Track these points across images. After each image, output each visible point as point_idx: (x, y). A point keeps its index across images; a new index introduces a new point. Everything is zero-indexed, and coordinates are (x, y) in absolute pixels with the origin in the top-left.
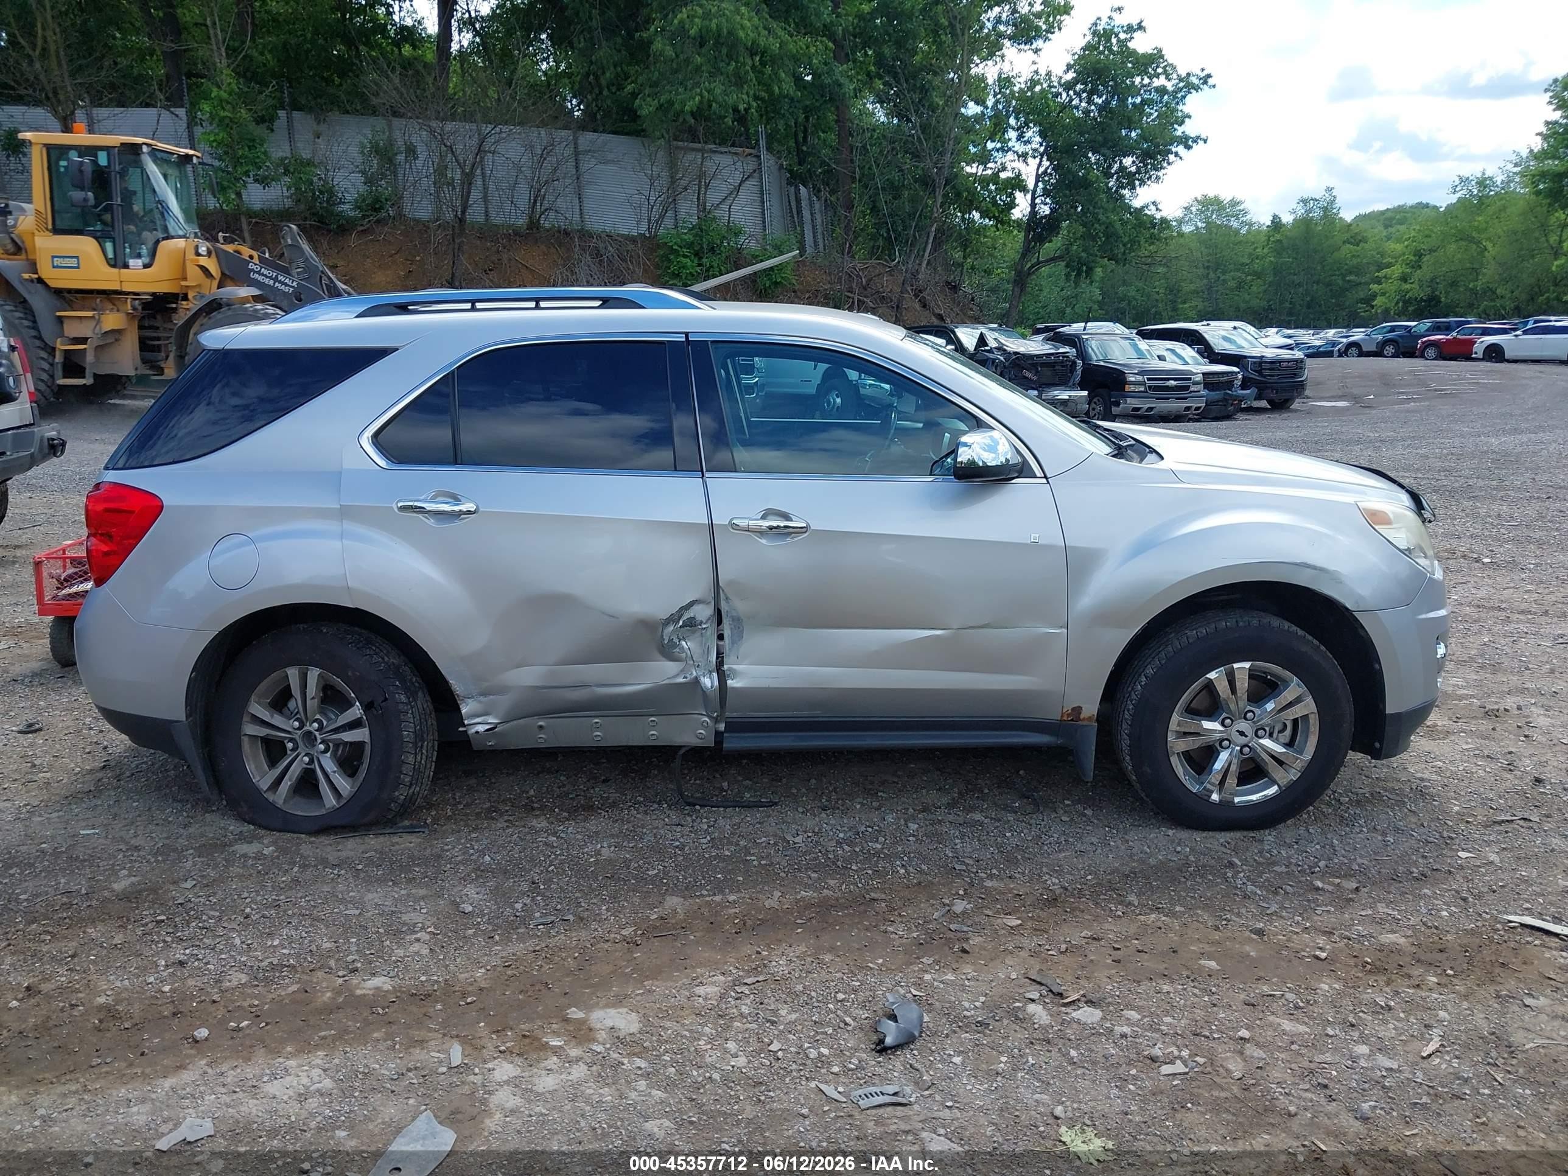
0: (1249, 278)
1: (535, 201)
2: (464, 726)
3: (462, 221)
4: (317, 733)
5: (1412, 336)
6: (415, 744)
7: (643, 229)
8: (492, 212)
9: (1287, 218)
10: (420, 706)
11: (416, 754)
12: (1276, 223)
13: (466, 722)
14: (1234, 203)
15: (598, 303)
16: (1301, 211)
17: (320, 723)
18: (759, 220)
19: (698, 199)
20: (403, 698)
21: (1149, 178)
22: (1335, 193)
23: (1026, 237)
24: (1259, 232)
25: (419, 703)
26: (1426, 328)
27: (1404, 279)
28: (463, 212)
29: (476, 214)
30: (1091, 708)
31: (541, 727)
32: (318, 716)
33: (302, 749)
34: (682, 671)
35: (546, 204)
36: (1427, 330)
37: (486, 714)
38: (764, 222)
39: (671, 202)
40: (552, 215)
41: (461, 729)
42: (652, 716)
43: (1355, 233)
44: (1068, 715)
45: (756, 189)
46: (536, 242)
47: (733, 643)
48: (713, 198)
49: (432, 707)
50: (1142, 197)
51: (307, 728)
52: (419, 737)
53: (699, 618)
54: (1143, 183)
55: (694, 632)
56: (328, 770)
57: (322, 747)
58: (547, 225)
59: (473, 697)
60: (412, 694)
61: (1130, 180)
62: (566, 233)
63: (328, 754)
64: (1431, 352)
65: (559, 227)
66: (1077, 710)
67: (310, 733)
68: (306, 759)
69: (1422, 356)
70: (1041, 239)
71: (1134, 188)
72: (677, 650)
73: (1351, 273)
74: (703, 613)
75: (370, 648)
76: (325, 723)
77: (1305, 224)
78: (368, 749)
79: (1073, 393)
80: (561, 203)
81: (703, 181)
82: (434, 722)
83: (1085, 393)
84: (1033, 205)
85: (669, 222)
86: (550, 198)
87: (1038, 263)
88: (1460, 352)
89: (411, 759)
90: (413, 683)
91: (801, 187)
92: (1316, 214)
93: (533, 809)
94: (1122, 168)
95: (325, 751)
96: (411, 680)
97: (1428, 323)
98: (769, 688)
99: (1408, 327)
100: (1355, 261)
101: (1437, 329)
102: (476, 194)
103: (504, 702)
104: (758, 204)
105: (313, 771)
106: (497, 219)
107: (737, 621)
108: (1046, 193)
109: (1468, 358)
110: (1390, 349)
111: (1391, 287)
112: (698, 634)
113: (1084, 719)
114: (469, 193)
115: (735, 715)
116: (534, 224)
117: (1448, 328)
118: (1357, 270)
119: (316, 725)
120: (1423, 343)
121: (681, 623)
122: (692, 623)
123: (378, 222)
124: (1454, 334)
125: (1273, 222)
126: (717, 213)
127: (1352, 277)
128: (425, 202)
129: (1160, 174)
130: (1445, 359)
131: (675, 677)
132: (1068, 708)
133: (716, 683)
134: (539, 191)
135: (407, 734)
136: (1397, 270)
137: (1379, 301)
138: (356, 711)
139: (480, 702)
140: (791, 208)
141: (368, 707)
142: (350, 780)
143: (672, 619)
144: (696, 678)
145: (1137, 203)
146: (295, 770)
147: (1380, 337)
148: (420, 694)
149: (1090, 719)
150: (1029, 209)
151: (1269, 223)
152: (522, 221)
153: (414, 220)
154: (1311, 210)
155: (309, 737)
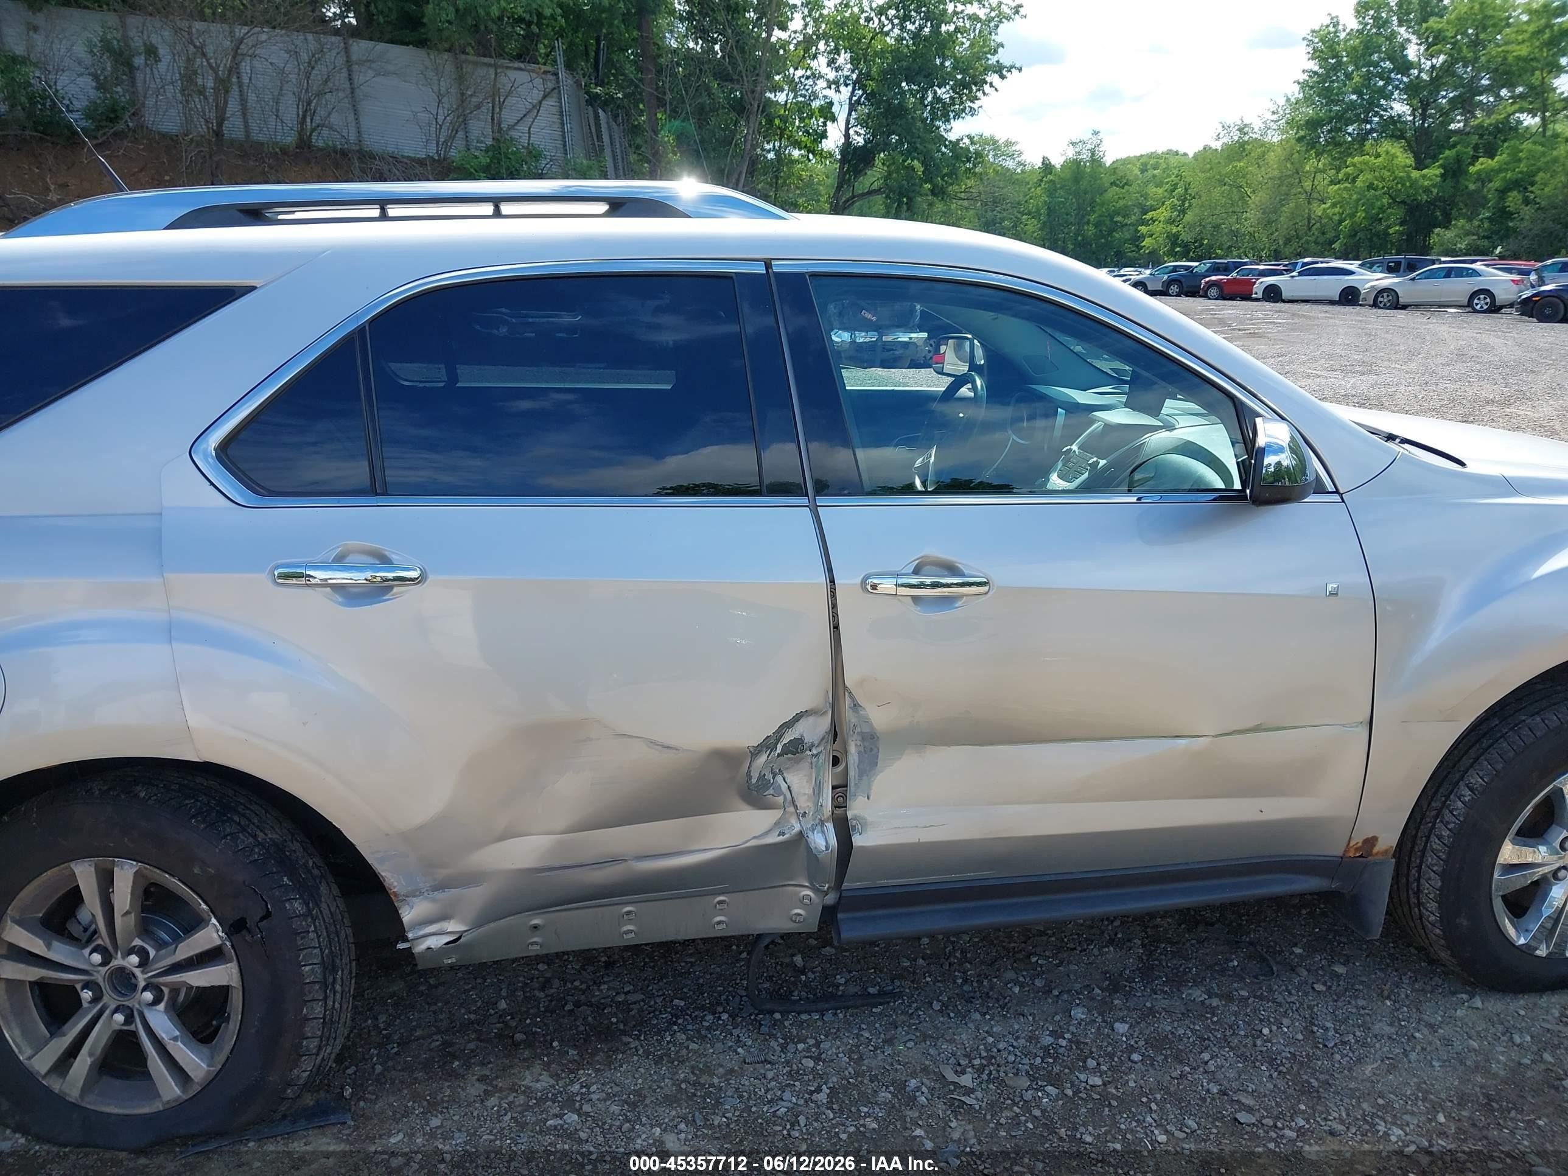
0: (1024, 217)
1: (304, 117)
2: (406, 940)
3: (218, 134)
4: (137, 972)
5: (1196, 276)
6: (324, 984)
7: (432, 151)
8: (254, 126)
9: (1057, 161)
10: (326, 912)
11: (325, 998)
12: (1047, 167)
13: (410, 935)
14: (1008, 144)
15: (603, 208)
16: (1071, 153)
17: (143, 953)
18: (559, 144)
19: (493, 119)
20: (298, 906)
21: (963, 110)
22: (1101, 136)
23: (841, 168)
24: (1033, 171)
25: (324, 906)
26: (1206, 268)
27: (1171, 221)
28: (220, 124)
29: (233, 128)
30: (1389, 839)
31: (535, 927)
32: (137, 942)
33: (110, 1000)
34: (777, 824)
35: (317, 119)
36: (1206, 271)
37: (444, 917)
38: (565, 146)
39: (462, 121)
40: (325, 132)
41: (401, 946)
42: (720, 894)
43: (1119, 175)
44: (1357, 850)
45: (555, 110)
46: (309, 163)
47: (862, 773)
48: (508, 117)
49: (342, 907)
50: (958, 130)
51: (118, 961)
52: (329, 967)
53: (808, 739)
54: (957, 116)
55: (798, 761)
56: (163, 1035)
57: (148, 996)
58: (321, 144)
59: (421, 893)
60: (310, 895)
61: (945, 111)
62: (344, 153)
63: (161, 1007)
64: (1213, 292)
65: (335, 146)
66: (1371, 842)
67: (121, 970)
68: (119, 1018)
69: (1205, 296)
70: (858, 172)
71: (948, 121)
72: (771, 791)
73: (1118, 214)
74: (813, 730)
75: (231, 820)
76: (152, 953)
77: (1075, 167)
78: (236, 1000)
79: (913, 335)
80: (335, 119)
81: (497, 100)
82: (349, 931)
83: (925, 335)
84: (847, 135)
85: (459, 143)
86: (322, 112)
87: (853, 197)
88: (1239, 292)
89: (318, 1010)
90: (309, 871)
91: (600, 111)
92: (1085, 156)
93: (516, 1045)
94: (937, 99)
95: (156, 1002)
96: (305, 865)
97: (1208, 264)
98: (919, 844)
99: (1191, 267)
100: (1121, 203)
101: (1216, 269)
102: (233, 106)
103: (476, 897)
104: (557, 126)
105: (134, 1034)
106: (258, 136)
107: (870, 739)
108: (861, 122)
109: (1247, 297)
110: (1174, 289)
111: (1157, 228)
112: (805, 765)
113: (1377, 854)
114: (226, 103)
115: (858, 885)
116: (304, 144)
117: (1226, 269)
118: (1125, 212)
119: (134, 959)
120: (1206, 283)
121: (779, 750)
122: (796, 748)
123: (115, 134)
124: (1234, 274)
125: (1043, 164)
126: (514, 134)
127: (1118, 219)
128: (173, 112)
129: (975, 106)
130: (1224, 299)
131: (766, 834)
132: (1358, 839)
133: (833, 841)
134: (309, 103)
135: (310, 971)
136: (1163, 213)
137: (1147, 242)
138: (211, 935)
139: (434, 900)
140: (591, 133)
141: (235, 928)
142: (205, 1049)
143: (768, 744)
144: (801, 833)
145: (952, 136)
146: (99, 1037)
147: (1165, 277)
148: (323, 888)
149: (1386, 852)
150: (843, 140)
151: (1040, 165)
152: (290, 139)
153: (159, 133)
154: (1079, 153)
155: (124, 981)
